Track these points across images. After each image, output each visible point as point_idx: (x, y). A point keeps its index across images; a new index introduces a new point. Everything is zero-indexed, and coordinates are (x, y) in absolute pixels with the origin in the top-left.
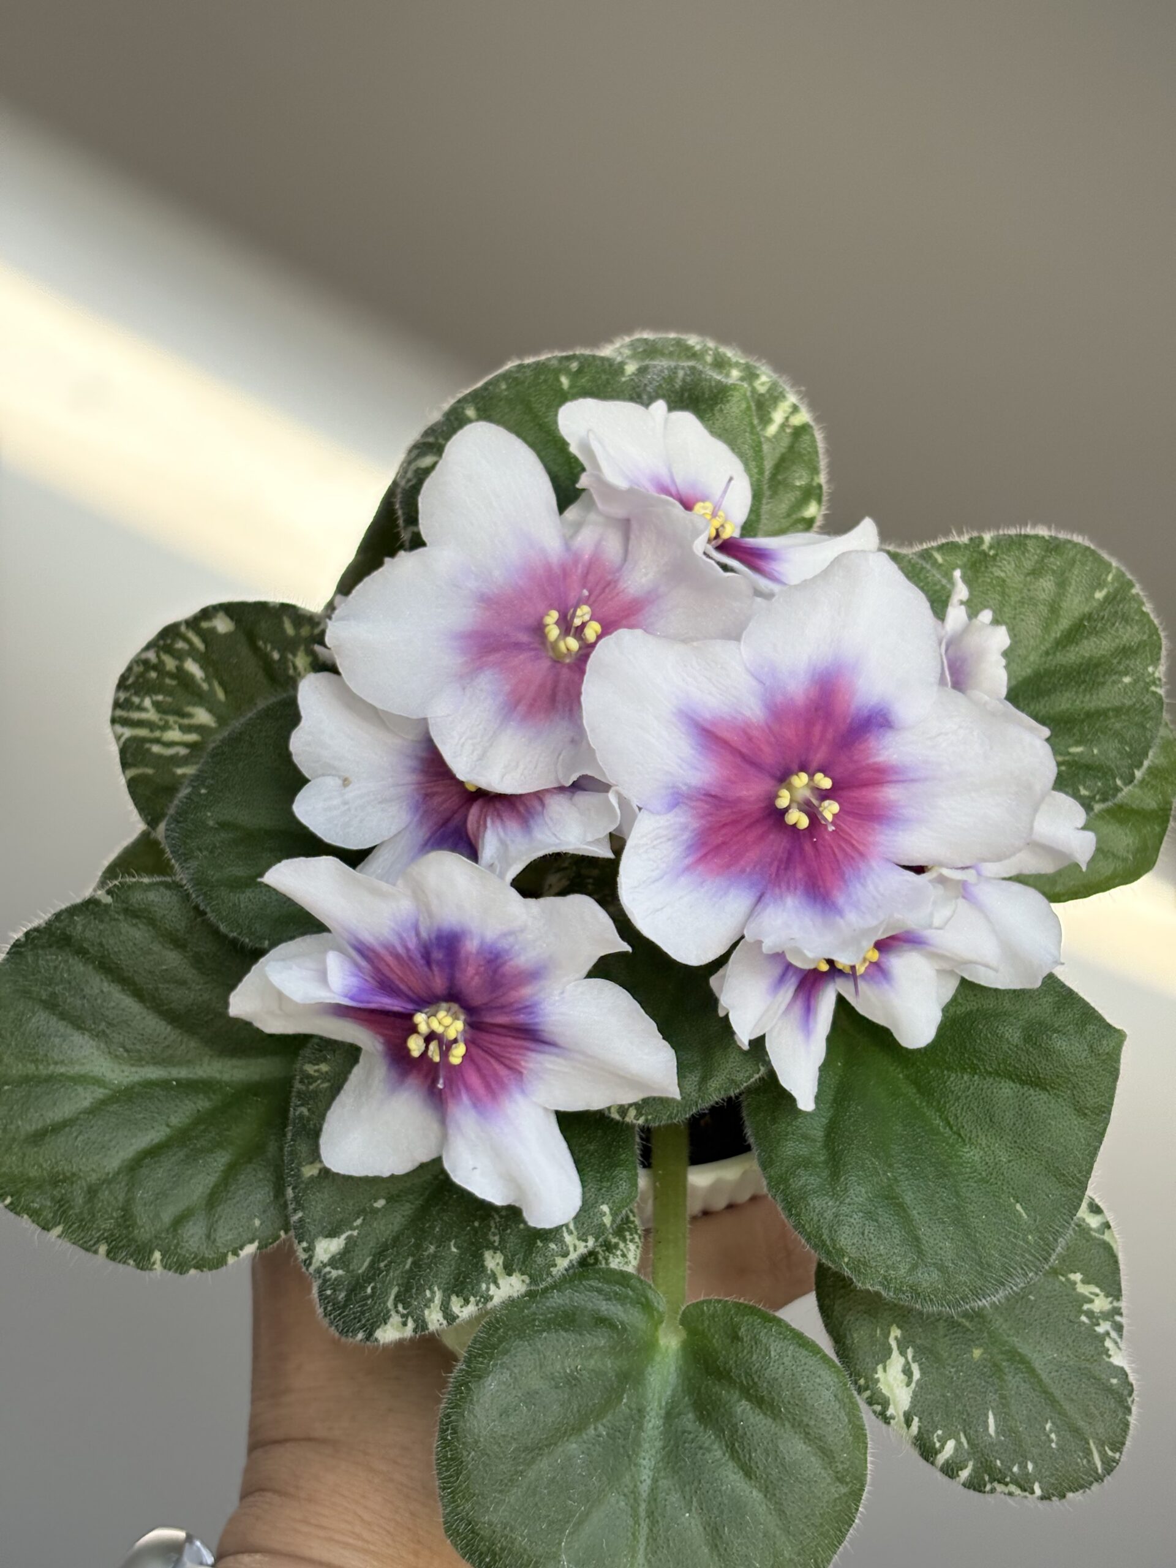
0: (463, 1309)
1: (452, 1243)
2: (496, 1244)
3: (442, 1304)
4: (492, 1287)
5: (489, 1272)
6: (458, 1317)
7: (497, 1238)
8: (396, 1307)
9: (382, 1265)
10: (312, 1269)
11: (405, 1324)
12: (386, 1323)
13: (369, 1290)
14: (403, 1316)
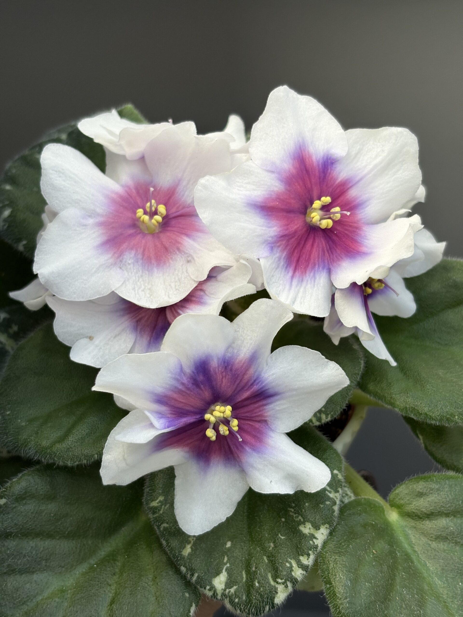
0: (309, 560)
1: (279, 535)
2: (302, 520)
3: (298, 565)
4: (314, 540)
5: (308, 535)
6: (309, 565)
7: (300, 518)
8: (277, 583)
9: (254, 569)
10: (219, 597)
11: (287, 587)
12: (277, 593)
13: (257, 584)
14: (283, 583)
